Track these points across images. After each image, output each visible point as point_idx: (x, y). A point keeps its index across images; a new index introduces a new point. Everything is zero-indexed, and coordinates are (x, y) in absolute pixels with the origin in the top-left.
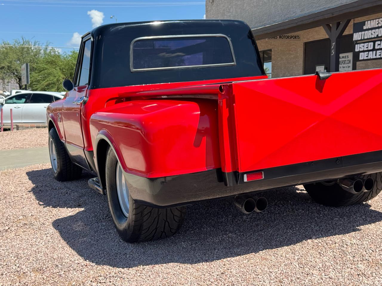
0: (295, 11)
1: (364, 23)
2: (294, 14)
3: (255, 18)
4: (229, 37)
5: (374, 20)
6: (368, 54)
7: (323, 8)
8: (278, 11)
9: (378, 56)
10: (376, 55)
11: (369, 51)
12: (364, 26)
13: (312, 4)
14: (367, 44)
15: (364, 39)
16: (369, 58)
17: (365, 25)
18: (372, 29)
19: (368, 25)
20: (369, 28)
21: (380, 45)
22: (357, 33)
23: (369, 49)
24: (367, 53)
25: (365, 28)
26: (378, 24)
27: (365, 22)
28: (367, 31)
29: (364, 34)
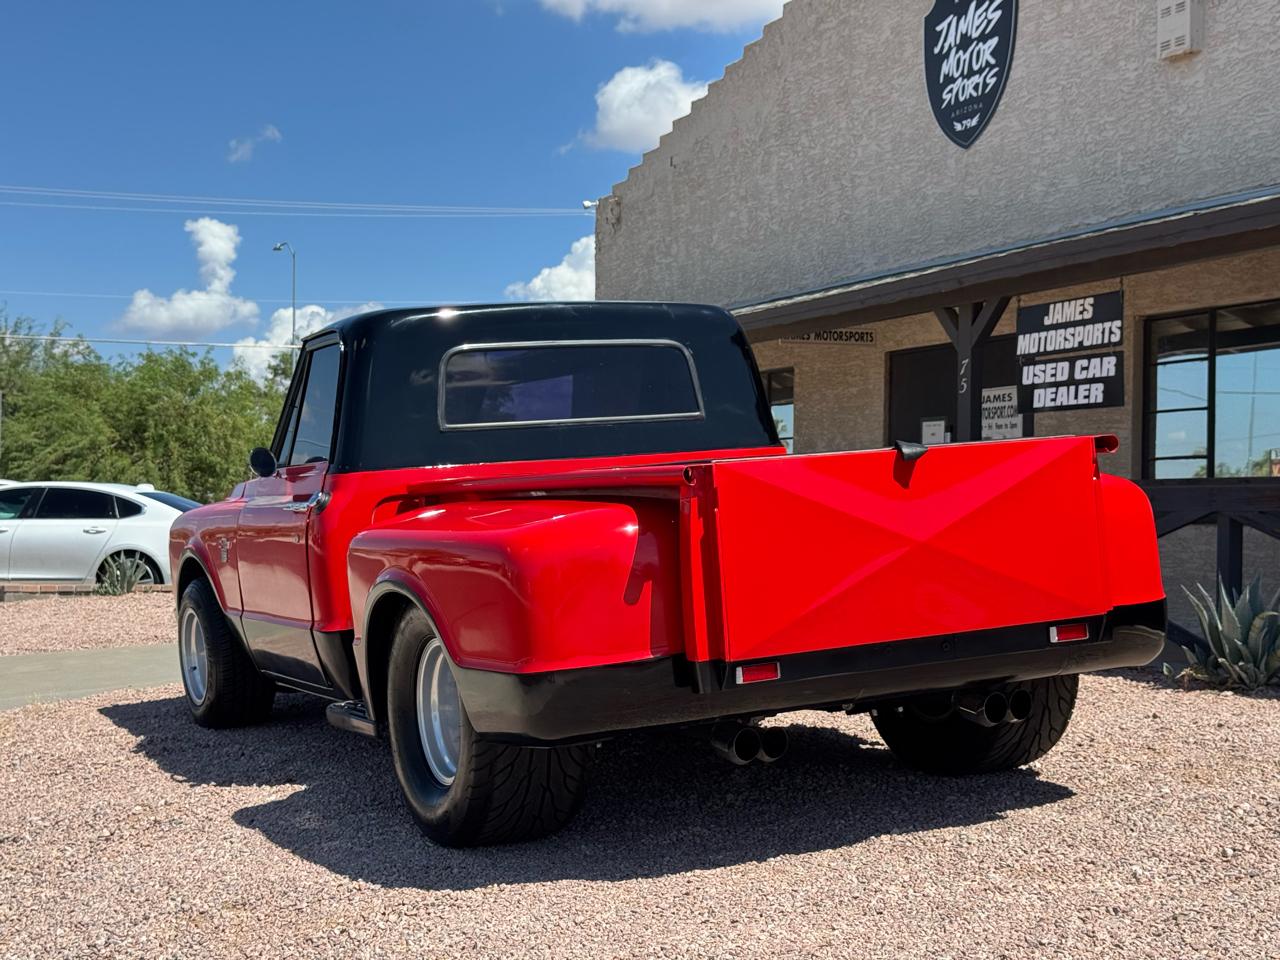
0: (860, 262)
1: (1044, 310)
2: (859, 269)
3: (744, 276)
4: (687, 347)
5: (1073, 303)
6: (1056, 393)
7: (940, 257)
8: (813, 260)
9: (1082, 401)
10: (1076, 397)
11: (1057, 385)
12: (1046, 318)
13: (907, 244)
14: (1054, 365)
15: (1046, 353)
16: (1058, 403)
17: (1047, 314)
18: (1065, 325)
19: (1056, 314)
20: (1060, 321)
21: (1087, 368)
22: (1027, 336)
23: (1057, 380)
24: (1054, 390)
25: (1047, 321)
26: (1081, 313)
27: (1048, 305)
28: (1054, 332)
29: (1046, 338)
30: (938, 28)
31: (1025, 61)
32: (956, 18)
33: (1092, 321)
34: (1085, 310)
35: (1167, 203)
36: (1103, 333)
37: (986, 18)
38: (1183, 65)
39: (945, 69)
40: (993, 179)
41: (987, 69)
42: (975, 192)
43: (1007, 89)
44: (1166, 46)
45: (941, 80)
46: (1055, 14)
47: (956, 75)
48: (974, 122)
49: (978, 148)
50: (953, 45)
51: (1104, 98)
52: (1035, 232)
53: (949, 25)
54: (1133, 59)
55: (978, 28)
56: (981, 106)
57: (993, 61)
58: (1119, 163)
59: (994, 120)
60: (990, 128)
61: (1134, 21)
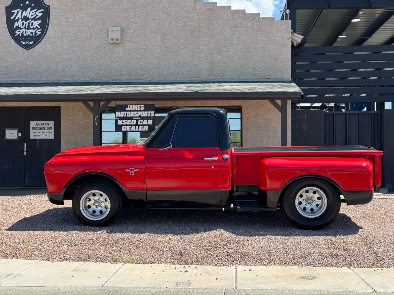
5: (136, 106)
6: (131, 128)
9: (140, 130)
10: (138, 129)
14: (130, 120)
15: (127, 117)
17: (127, 107)
18: (134, 111)
19: (130, 108)
20: (132, 109)
21: (142, 122)
22: (119, 112)
23: (132, 124)
24: (130, 126)
25: (127, 109)
27: (128, 105)
28: (130, 112)
29: (127, 113)
30: (13, 11)
31: (53, 30)
32: (21, 11)
33: (144, 111)
34: (141, 107)
35: (110, 79)
36: (148, 114)
37: (36, 14)
38: (115, 45)
39: (16, 24)
40: (41, 61)
41: (37, 29)
42: (32, 63)
43: (46, 36)
44: (112, 39)
45: (15, 27)
46: (66, 20)
47: (22, 27)
48: (31, 43)
49: (32, 51)
50: (20, 18)
51: (86, 47)
52: (59, 79)
53: (18, 12)
54: (97, 40)
55: (31, 16)
56: (34, 39)
57: (39, 27)
58: (93, 66)
59: (40, 44)
60: (38, 46)
61: (97, 30)
